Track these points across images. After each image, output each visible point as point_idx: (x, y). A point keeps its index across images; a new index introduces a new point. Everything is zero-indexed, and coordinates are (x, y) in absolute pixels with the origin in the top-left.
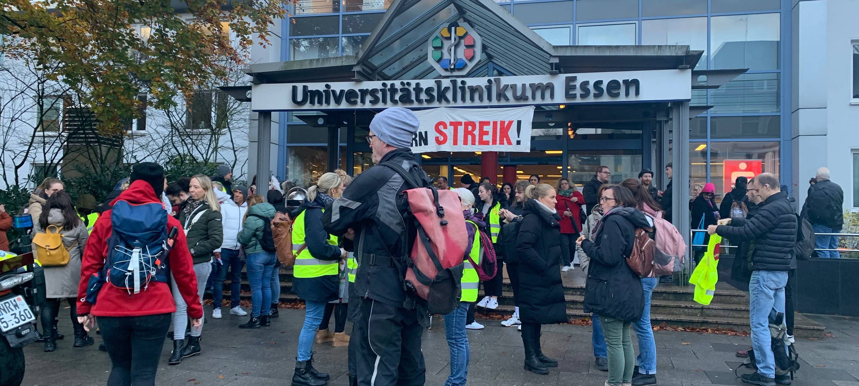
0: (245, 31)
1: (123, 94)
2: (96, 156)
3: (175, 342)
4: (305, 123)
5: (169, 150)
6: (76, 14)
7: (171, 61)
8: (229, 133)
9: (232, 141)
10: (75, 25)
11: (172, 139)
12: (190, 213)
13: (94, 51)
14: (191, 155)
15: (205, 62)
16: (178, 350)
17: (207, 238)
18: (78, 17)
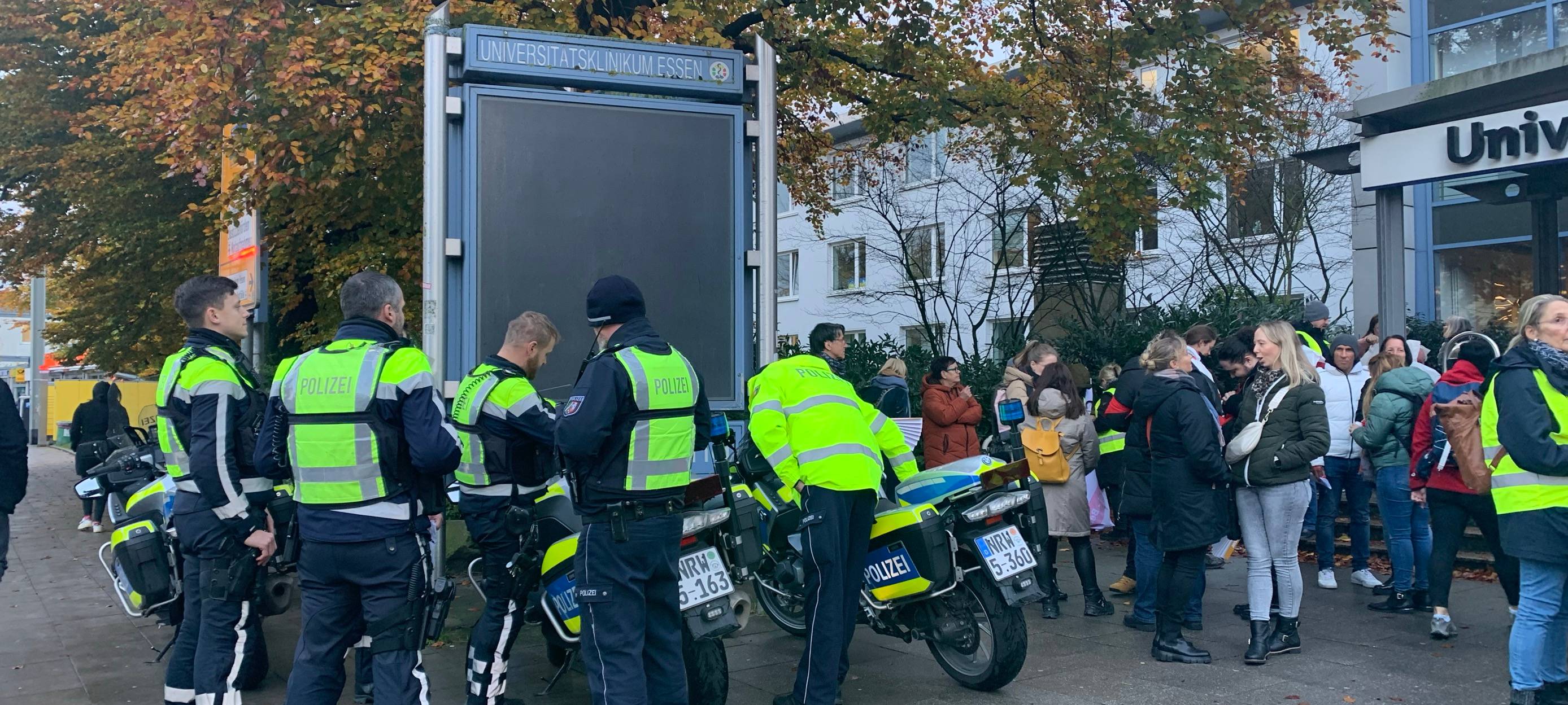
0: (1344, 36)
1: (1126, 191)
2: (1085, 300)
3: (1253, 624)
4: (1476, 200)
5: (1203, 280)
6: (1047, 72)
7: (1206, 121)
8: (1312, 237)
9: (1318, 253)
10: (1046, 91)
11: (1207, 259)
12: (1263, 391)
13: (1075, 128)
14: (1243, 285)
15: (1267, 110)
16: (1260, 640)
17: (1301, 437)
18: (1049, 77)
